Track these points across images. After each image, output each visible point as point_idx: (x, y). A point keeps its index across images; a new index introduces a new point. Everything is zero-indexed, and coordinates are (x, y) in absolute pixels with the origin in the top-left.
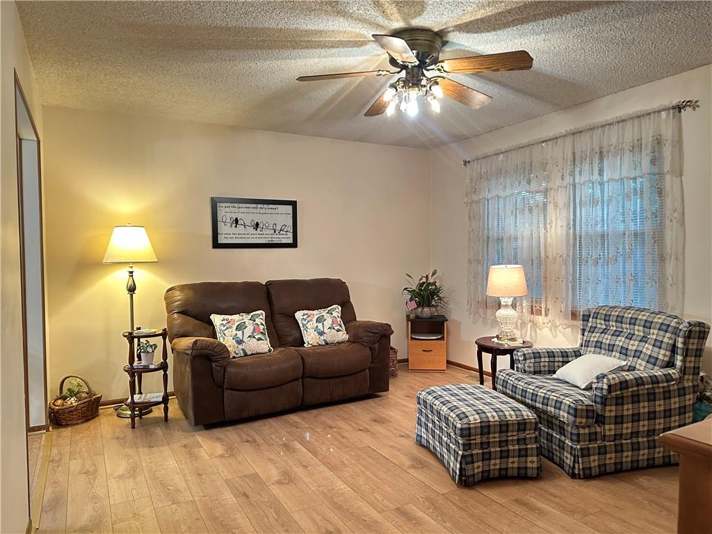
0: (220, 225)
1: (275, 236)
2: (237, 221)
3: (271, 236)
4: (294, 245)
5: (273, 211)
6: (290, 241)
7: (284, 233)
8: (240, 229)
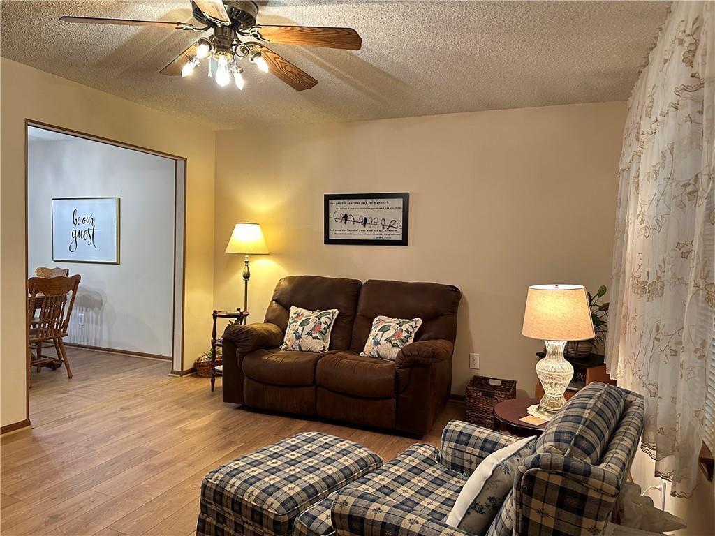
0: (332, 221)
1: (385, 233)
2: (346, 217)
3: (380, 233)
4: (404, 242)
5: (383, 206)
6: (400, 238)
7: (394, 229)
8: (350, 225)
